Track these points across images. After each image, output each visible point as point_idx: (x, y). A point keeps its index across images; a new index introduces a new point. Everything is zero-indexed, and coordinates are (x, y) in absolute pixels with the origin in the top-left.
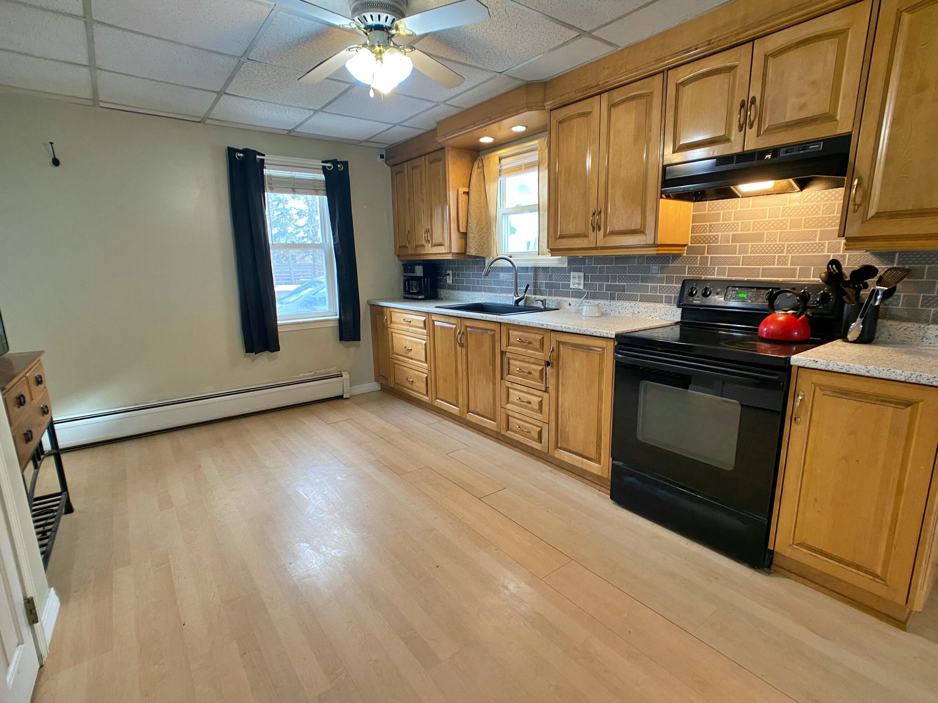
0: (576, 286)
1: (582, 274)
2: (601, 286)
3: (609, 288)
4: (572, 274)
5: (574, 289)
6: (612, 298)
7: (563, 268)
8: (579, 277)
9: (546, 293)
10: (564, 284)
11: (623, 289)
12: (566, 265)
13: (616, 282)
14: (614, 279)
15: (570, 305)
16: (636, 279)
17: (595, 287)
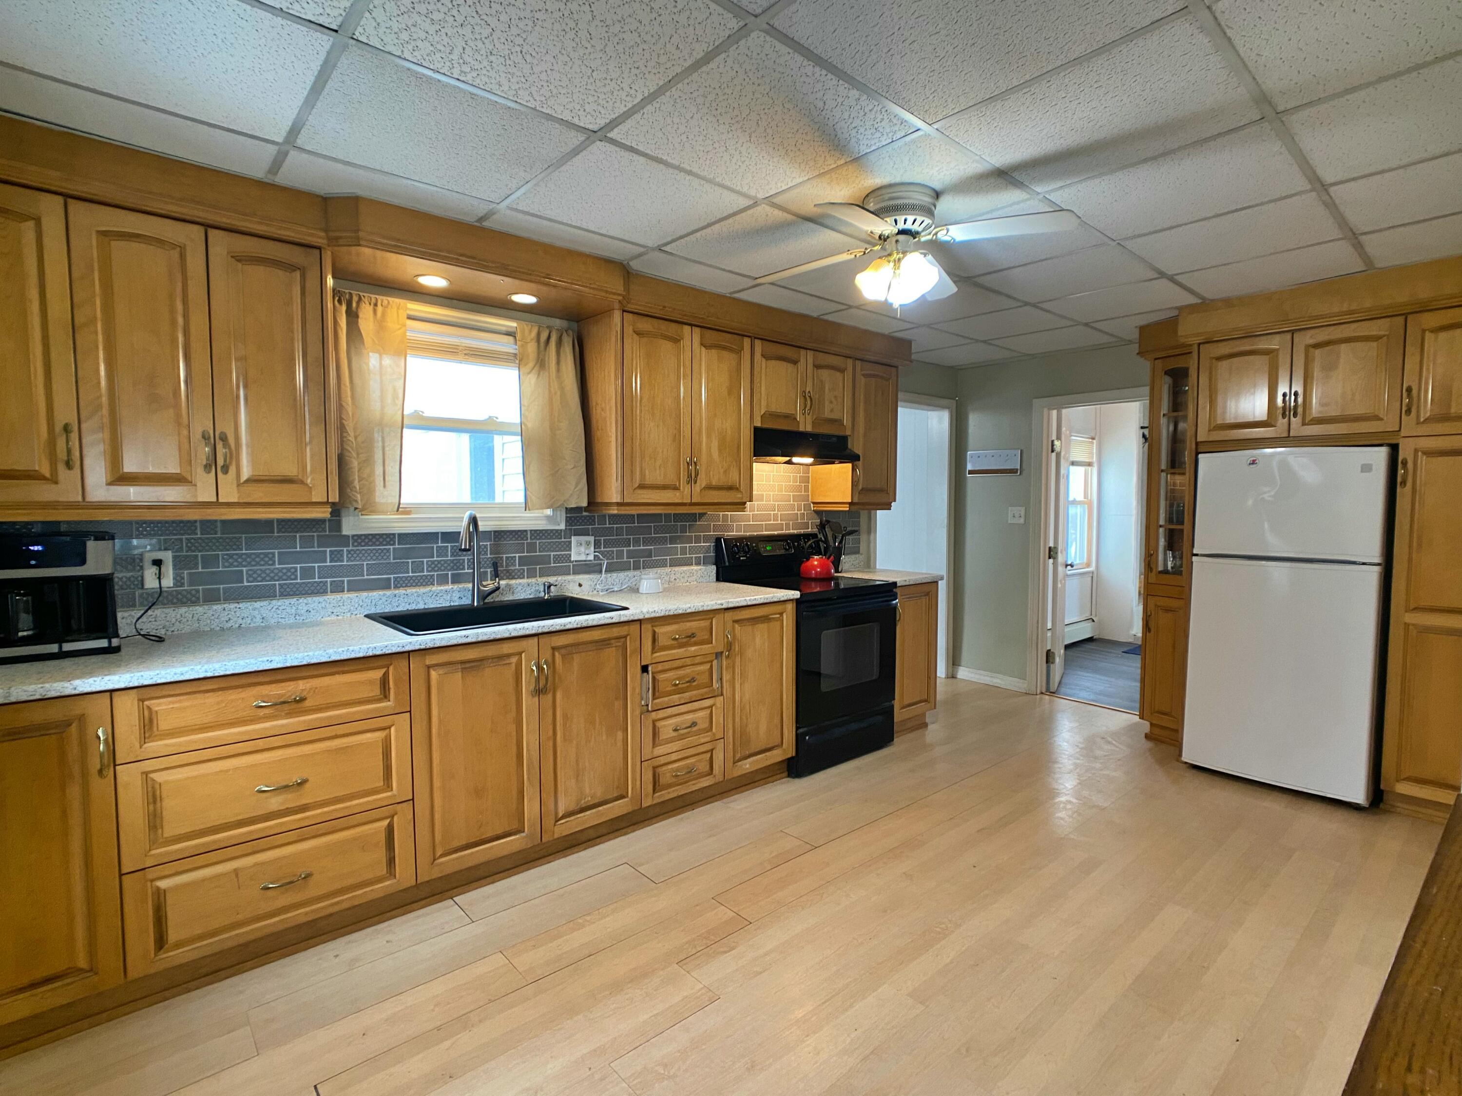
0: (583, 558)
1: (591, 539)
2: (620, 554)
3: (630, 554)
4: (574, 539)
5: (576, 561)
6: (637, 567)
7: (557, 531)
8: (588, 543)
9: (523, 574)
10: (559, 555)
11: (649, 554)
12: (562, 526)
13: (640, 546)
14: (637, 542)
15: (580, 585)
16: (663, 541)
17: (610, 555)
